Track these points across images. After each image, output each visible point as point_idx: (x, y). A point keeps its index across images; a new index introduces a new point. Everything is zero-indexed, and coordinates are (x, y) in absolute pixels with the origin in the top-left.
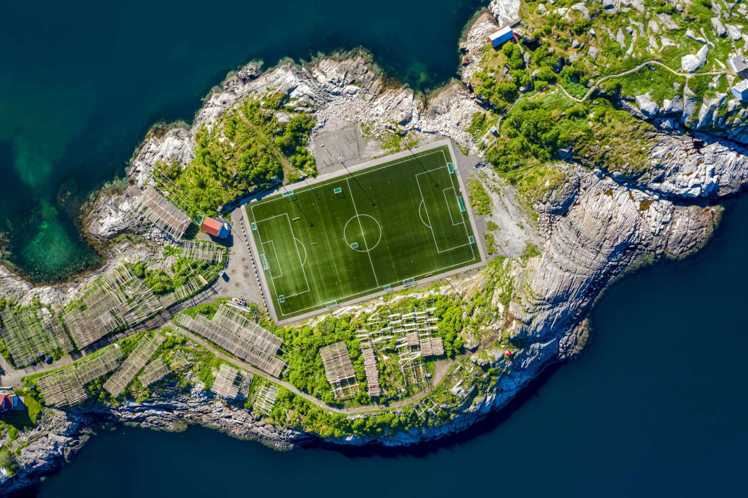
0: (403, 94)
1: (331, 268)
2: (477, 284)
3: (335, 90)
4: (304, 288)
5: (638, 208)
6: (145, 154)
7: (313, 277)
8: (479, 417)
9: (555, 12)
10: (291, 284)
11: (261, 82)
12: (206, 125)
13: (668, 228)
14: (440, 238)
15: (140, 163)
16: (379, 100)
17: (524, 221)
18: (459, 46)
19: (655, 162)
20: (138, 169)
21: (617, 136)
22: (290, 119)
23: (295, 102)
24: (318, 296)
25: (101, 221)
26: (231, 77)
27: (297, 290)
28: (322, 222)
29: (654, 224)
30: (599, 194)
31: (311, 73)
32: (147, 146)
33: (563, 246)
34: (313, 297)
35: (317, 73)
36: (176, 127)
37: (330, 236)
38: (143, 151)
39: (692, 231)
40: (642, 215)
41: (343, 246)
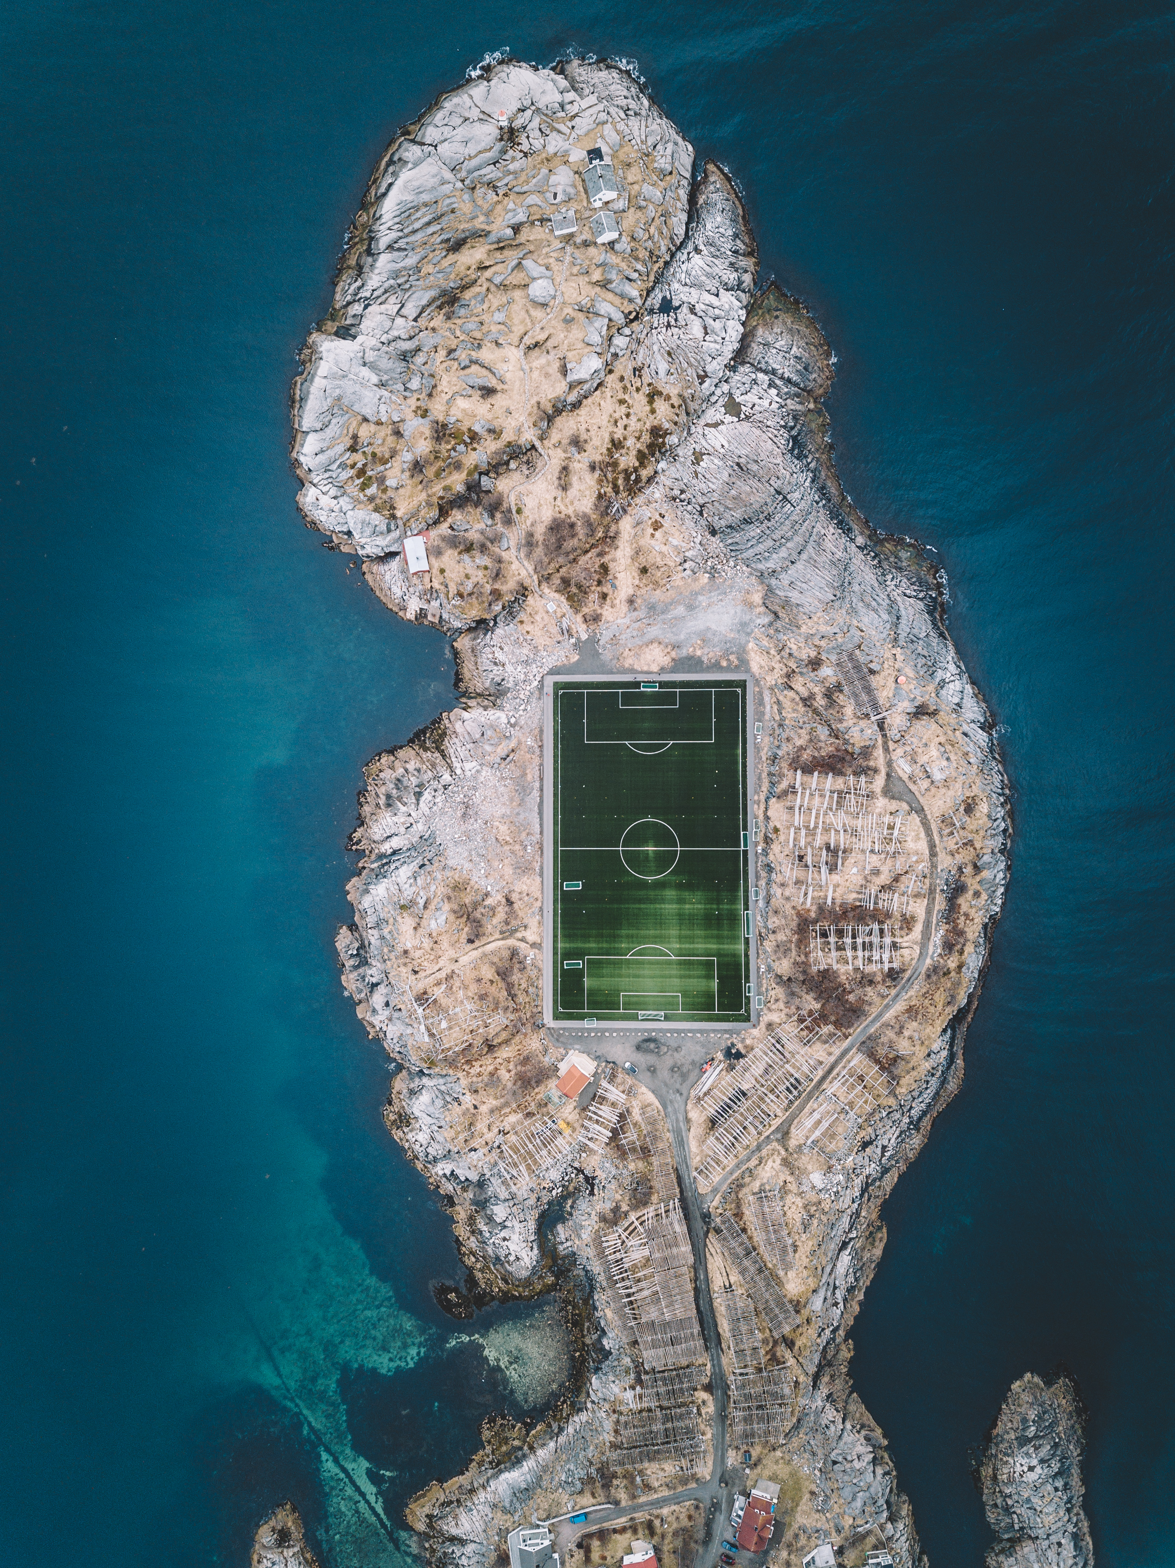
0: (457, 724)
1: (690, 915)
4: (709, 964)
5: (735, 419)
6: (427, 1154)
7: (696, 946)
10: (698, 984)
11: (373, 938)
14: (691, 734)
15: (440, 1165)
20: (448, 1173)
24: (727, 947)
26: (350, 982)
27: (709, 977)
28: (616, 906)
29: (766, 403)
30: (696, 473)
31: (381, 856)
34: (727, 956)
36: (400, 1092)
37: (640, 901)
38: (421, 1156)
39: (794, 349)
40: (747, 417)
41: (661, 885)
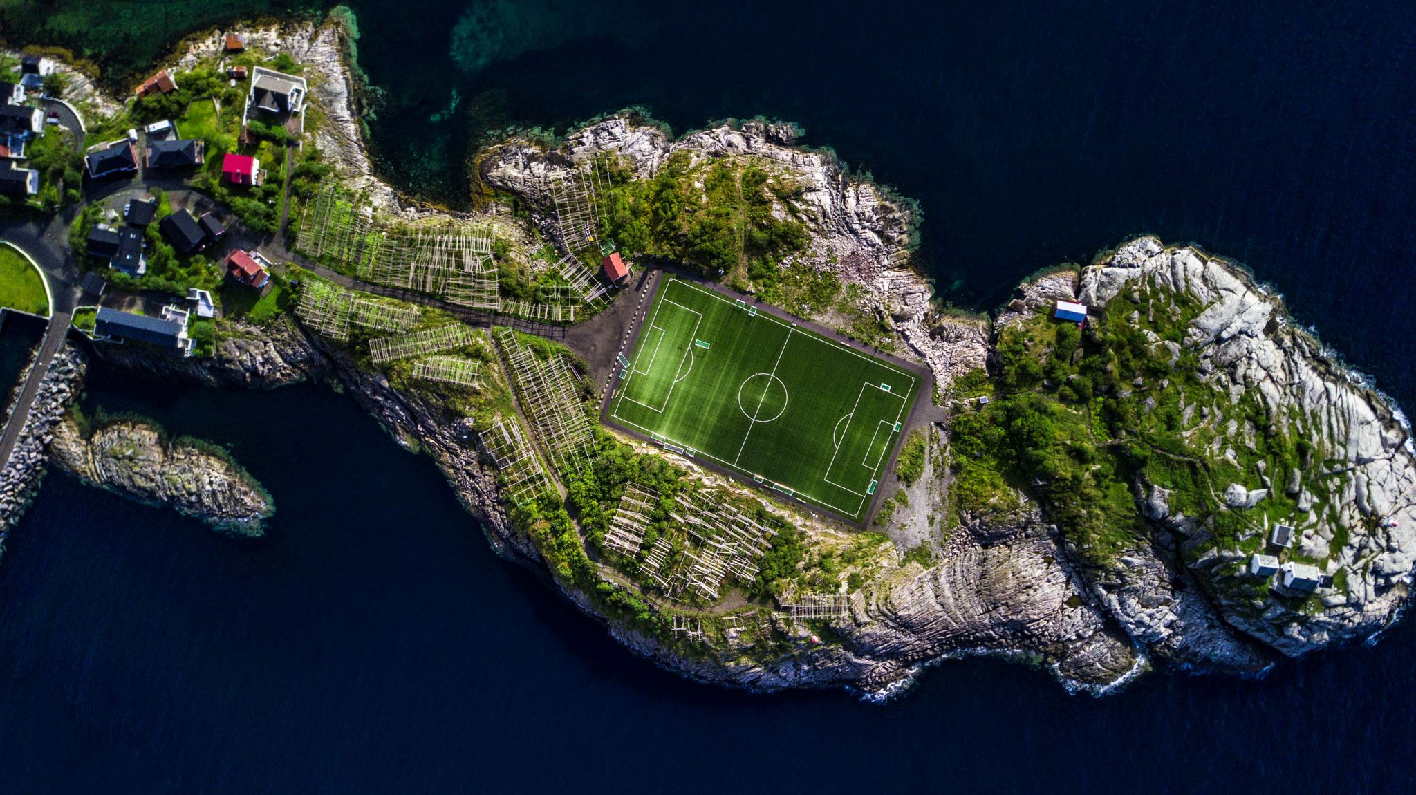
0: (922, 287)
1: (701, 407)
2: (838, 544)
3: (856, 226)
4: (659, 406)
5: (1065, 600)
6: (604, 129)
7: (677, 401)
8: (731, 681)
9: (1145, 331)
10: (648, 391)
11: (785, 155)
12: (693, 155)
13: (1079, 644)
14: (837, 466)
15: (591, 136)
16: (891, 274)
17: (938, 517)
18: (1019, 284)
19: (1120, 566)
20: (584, 140)
21: (1102, 508)
22: (785, 220)
23: (804, 207)
24: (667, 424)
25: (501, 163)
26: (757, 123)
27: (650, 402)
28: (731, 353)
29: (1068, 628)
30: (1038, 553)
31: (845, 186)
32: (612, 123)
33: (959, 576)
34: (661, 421)
35: (851, 192)
36: (658, 128)
37: (727, 374)
38: (604, 124)
39: (1100, 667)
40: (1062, 609)
41: (732, 395)
